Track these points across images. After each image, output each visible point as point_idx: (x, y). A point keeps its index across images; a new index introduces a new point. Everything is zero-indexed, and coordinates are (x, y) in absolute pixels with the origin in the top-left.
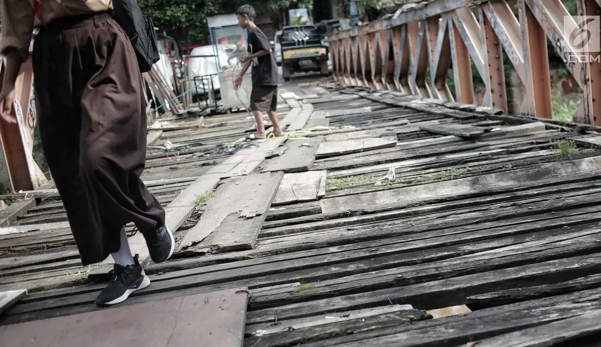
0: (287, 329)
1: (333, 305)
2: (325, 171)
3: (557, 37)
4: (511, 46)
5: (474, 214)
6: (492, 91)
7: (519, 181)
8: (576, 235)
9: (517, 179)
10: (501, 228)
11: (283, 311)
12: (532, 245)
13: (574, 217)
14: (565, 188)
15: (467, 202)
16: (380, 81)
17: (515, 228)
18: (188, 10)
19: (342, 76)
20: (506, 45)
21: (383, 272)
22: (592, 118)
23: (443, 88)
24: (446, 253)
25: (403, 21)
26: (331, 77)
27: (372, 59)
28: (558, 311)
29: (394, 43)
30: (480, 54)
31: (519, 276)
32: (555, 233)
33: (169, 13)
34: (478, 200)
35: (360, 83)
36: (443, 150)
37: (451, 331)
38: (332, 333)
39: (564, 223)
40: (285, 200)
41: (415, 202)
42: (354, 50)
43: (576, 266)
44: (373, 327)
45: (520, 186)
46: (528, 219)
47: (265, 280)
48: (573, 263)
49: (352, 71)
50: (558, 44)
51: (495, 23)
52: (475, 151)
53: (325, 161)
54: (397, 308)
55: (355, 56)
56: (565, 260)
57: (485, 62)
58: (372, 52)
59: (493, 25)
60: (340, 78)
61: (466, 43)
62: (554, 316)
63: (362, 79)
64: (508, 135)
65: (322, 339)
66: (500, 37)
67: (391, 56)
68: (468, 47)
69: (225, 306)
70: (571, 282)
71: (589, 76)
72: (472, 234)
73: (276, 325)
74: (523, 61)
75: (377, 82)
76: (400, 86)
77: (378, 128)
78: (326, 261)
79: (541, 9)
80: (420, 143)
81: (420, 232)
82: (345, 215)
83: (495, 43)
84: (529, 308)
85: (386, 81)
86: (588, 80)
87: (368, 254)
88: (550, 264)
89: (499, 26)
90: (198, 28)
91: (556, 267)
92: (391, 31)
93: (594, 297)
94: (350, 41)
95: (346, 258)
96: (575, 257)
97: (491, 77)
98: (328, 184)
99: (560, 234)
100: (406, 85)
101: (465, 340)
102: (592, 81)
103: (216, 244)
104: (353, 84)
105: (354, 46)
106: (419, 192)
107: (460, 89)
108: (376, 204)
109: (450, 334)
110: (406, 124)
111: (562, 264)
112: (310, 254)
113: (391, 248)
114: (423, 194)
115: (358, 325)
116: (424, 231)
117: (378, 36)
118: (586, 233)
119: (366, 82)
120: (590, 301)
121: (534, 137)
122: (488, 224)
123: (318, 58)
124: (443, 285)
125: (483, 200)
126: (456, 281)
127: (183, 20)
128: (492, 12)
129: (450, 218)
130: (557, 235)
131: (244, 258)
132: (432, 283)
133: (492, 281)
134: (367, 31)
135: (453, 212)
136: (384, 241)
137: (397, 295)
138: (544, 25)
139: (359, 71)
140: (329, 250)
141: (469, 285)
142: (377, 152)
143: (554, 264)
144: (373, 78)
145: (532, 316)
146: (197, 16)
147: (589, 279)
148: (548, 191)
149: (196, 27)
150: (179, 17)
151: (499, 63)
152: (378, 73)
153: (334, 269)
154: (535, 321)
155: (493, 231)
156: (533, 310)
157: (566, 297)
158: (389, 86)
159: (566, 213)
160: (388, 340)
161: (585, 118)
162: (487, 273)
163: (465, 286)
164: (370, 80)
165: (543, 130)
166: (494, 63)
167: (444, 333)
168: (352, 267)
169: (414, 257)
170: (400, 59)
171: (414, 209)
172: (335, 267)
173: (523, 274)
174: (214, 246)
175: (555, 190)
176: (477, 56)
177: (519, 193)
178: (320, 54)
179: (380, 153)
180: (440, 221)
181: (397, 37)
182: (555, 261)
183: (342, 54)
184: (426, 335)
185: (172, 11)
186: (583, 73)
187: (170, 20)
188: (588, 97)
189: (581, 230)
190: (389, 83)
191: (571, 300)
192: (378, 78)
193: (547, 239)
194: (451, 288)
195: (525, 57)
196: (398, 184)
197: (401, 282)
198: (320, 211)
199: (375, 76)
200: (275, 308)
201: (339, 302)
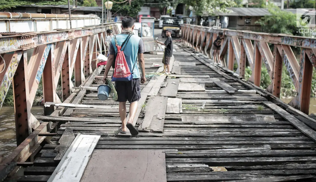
0: (176, 167)
1: (188, 161)
2: (181, 99)
3: (266, 60)
4: (249, 56)
5: (228, 132)
6: (240, 68)
7: (243, 120)
8: (256, 148)
9: (243, 119)
10: (235, 141)
11: (174, 160)
12: (243, 149)
13: (257, 141)
14: (257, 126)
15: (226, 126)
16: (199, 48)
17: (239, 142)
18: (131, 7)
19: (184, 40)
20: (248, 55)
21: (201, 151)
22: (273, 91)
23: (222, 60)
24: (218, 147)
25: (212, 31)
26: (180, 39)
27: (198, 40)
28: (246, 176)
29: (207, 37)
30: (238, 54)
31: (238, 161)
32: (250, 146)
33: (124, 7)
34: (230, 126)
35: (191, 46)
36: (221, 97)
37: (218, 177)
38: (188, 170)
39: (254, 143)
40: (169, 112)
41: (210, 123)
42: (191, 33)
43: (254, 161)
44: (198, 171)
45: (243, 123)
46: (244, 139)
47: (168, 147)
48: (253, 160)
49: (189, 40)
50: (266, 62)
51: (245, 46)
52: (231, 100)
53: (181, 93)
54: (205, 166)
55: (191, 35)
56: (251, 158)
57: (239, 58)
58: (198, 37)
59: (244, 47)
60: (184, 41)
61: (234, 49)
62: (245, 178)
63: (192, 44)
64: (243, 94)
65: (185, 172)
66: (246, 52)
67: (205, 41)
68: (234, 50)
69: (160, 156)
70: (251, 167)
71: (274, 77)
72: (227, 142)
73: (173, 164)
74: (253, 63)
75: (198, 48)
76: (207, 53)
77: (199, 78)
78: (185, 143)
79: (262, 49)
80: (213, 92)
81: (211, 137)
82: (189, 124)
83: (244, 52)
84: (239, 174)
85: (202, 49)
86: (274, 78)
87: (197, 143)
88: (247, 159)
89: (246, 48)
90: (133, 14)
91: (248, 160)
92: (207, 33)
93: (256, 174)
94: (190, 30)
95: (190, 143)
96: (254, 158)
97: (241, 64)
98: (183, 107)
99: (252, 147)
100: (209, 53)
101: (221, 180)
102: (275, 78)
103: (152, 129)
104: (189, 46)
105: (191, 32)
106: (212, 118)
107: (229, 63)
108: (198, 121)
109: (218, 178)
110: (208, 78)
111: (250, 159)
112: (180, 139)
113: (203, 142)
114: (213, 119)
115: (194, 169)
116: (212, 137)
117: (201, 32)
118: (259, 149)
119: (194, 47)
120: (255, 175)
121: (251, 97)
122: (232, 138)
123: (176, 31)
124: (217, 160)
125: (231, 126)
126: (220, 159)
127: (129, 10)
128: (245, 42)
129: (221, 133)
130: (251, 147)
131: (160, 137)
132: (214, 159)
133: (230, 162)
134: (197, 29)
135: (222, 130)
136: (201, 139)
137: (205, 161)
138: (262, 54)
139: (192, 41)
140: (185, 139)
141: (224, 162)
142: (198, 93)
143: (248, 159)
144: (197, 46)
145: (239, 177)
146: (134, 10)
147: (256, 167)
148: (251, 126)
149: (133, 13)
150: (127, 9)
151: (244, 59)
152: (199, 45)
153: (187, 147)
154: (240, 179)
155: (233, 142)
156: (240, 175)
157: (249, 172)
158: (202, 51)
159: (255, 138)
160: (203, 176)
161: (271, 90)
162: (229, 158)
163: (223, 162)
164: (195, 46)
165: (255, 94)
166: (243, 59)
167: (216, 177)
168: (192, 147)
169: (210, 147)
170: (208, 44)
171: (210, 126)
172: (187, 146)
173: (239, 161)
174: (152, 130)
175: (254, 126)
176: (237, 54)
177: (243, 126)
178: (177, 30)
179: (199, 93)
180: (217, 133)
181: (209, 35)
182: (248, 158)
183: (186, 32)
184: (212, 177)
185: (125, 6)
186: (272, 75)
187: (124, 10)
188: (272, 84)
189: (258, 147)
190: (203, 50)
191: (250, 173)
192: (198, 47)
193: (248, 148)
194: (219, 162)
195: (254, 62)
196: (205, 112)
197: (206, 157)
198: (181, 120)
199: (198, 46)
200: (172, 159)
201: (189, 160)
